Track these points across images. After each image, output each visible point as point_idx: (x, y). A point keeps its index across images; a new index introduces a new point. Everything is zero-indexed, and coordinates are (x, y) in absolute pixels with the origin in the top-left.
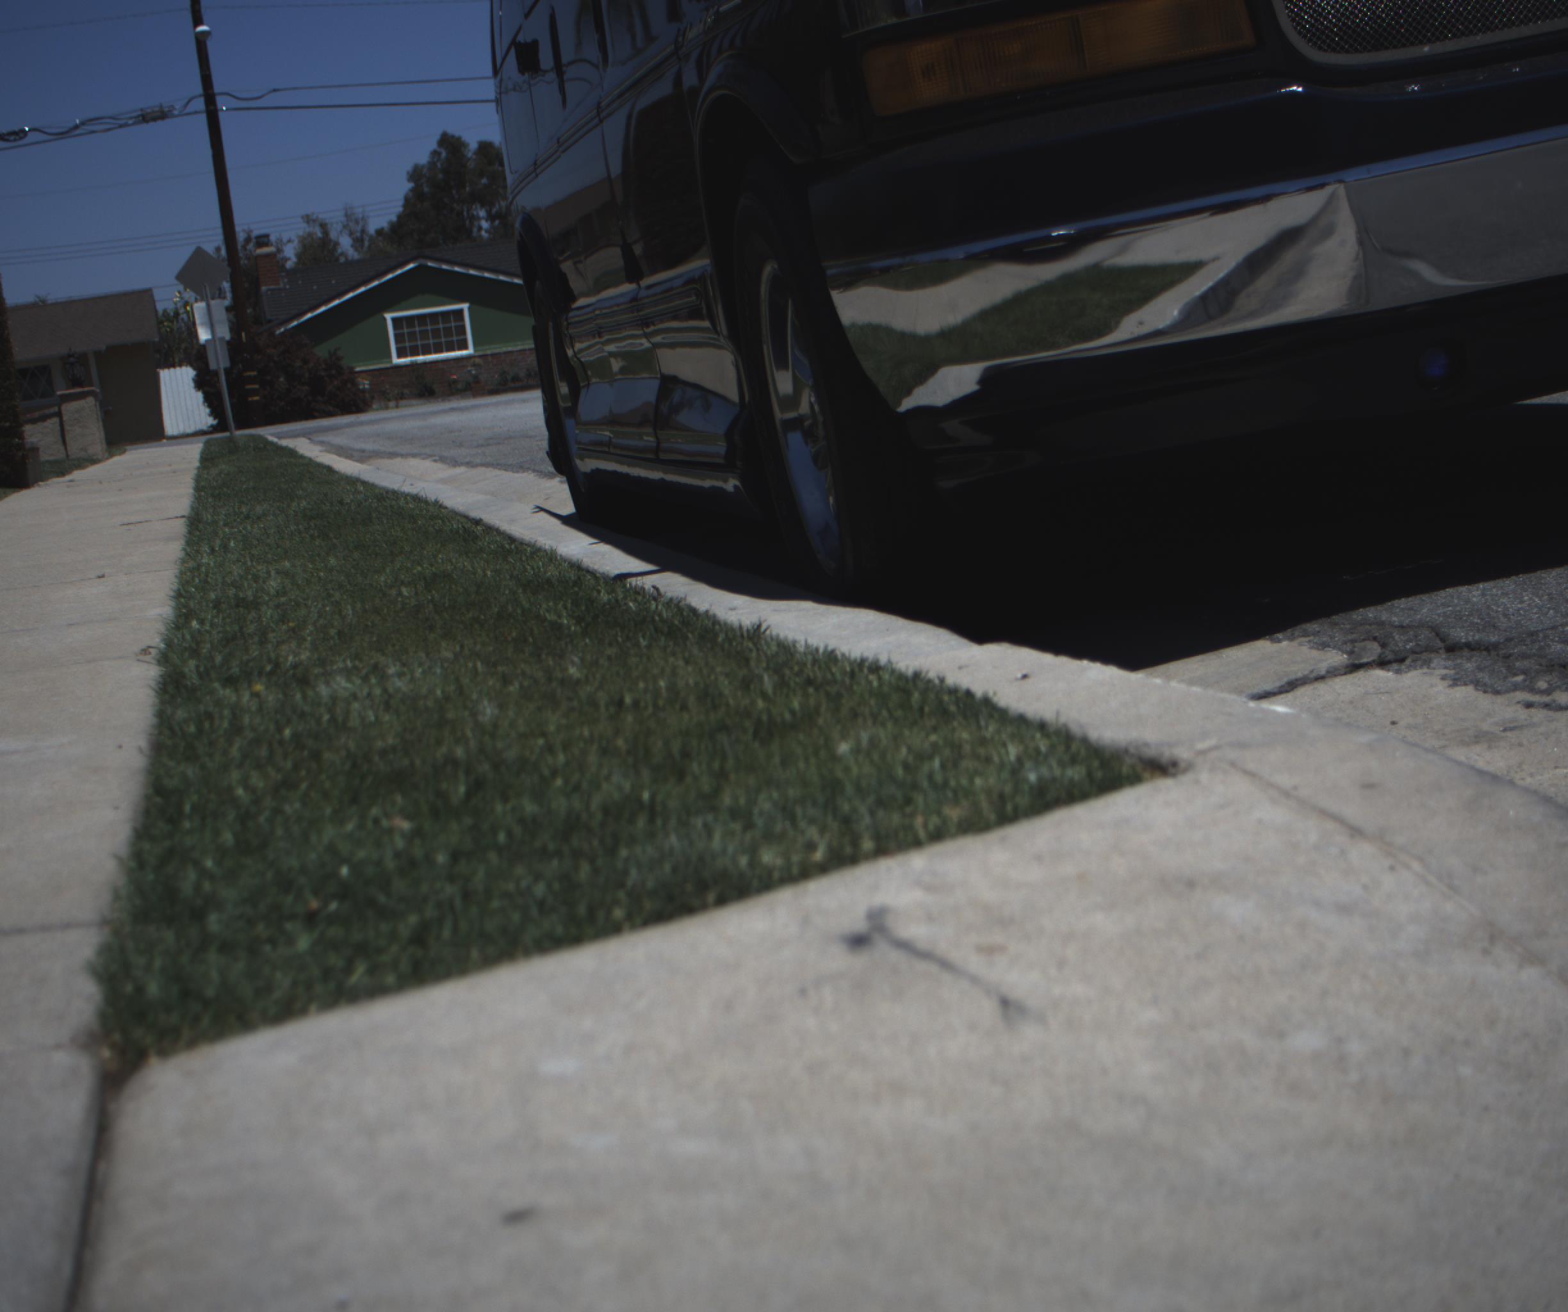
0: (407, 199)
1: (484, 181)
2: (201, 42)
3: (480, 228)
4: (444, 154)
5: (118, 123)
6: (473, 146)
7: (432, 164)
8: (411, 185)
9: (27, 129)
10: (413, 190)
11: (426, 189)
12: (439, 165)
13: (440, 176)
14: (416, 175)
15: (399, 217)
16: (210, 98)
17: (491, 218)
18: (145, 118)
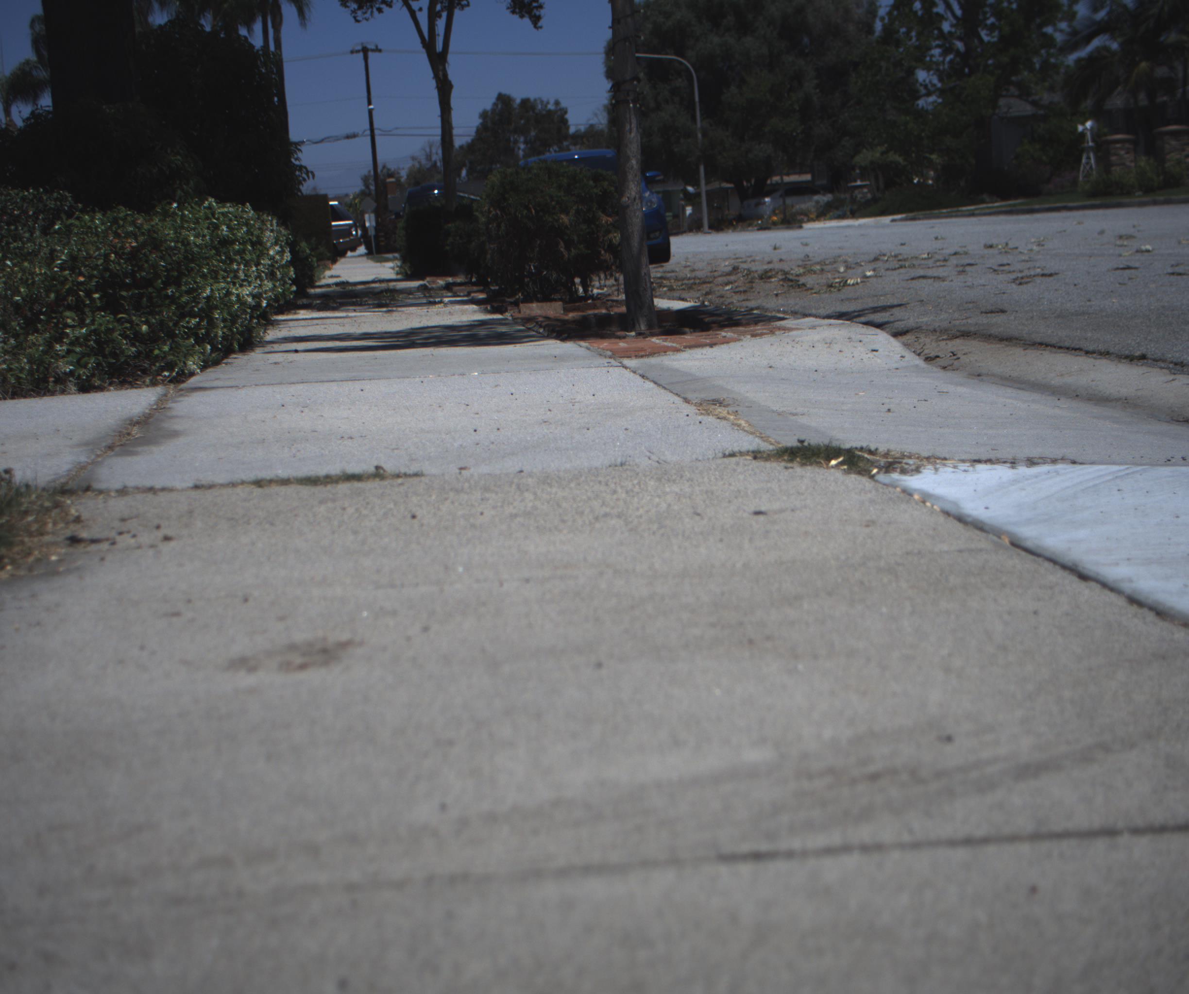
0: (478, 131)
1: (522, 122)
2: (370, 112)
3: (519, 148)
4: (500, 106)
5: (337, 139)
6: (518, 101)
7: (493, 110)
8: (480, 121)
10: (482, 124)
11: (489, 125)
12: (497, 111)
13: (498, 117)
14: (484, 115)
15: (473, 141)
16: (372, 130)
17: (526, 142)
18: (348, 137)
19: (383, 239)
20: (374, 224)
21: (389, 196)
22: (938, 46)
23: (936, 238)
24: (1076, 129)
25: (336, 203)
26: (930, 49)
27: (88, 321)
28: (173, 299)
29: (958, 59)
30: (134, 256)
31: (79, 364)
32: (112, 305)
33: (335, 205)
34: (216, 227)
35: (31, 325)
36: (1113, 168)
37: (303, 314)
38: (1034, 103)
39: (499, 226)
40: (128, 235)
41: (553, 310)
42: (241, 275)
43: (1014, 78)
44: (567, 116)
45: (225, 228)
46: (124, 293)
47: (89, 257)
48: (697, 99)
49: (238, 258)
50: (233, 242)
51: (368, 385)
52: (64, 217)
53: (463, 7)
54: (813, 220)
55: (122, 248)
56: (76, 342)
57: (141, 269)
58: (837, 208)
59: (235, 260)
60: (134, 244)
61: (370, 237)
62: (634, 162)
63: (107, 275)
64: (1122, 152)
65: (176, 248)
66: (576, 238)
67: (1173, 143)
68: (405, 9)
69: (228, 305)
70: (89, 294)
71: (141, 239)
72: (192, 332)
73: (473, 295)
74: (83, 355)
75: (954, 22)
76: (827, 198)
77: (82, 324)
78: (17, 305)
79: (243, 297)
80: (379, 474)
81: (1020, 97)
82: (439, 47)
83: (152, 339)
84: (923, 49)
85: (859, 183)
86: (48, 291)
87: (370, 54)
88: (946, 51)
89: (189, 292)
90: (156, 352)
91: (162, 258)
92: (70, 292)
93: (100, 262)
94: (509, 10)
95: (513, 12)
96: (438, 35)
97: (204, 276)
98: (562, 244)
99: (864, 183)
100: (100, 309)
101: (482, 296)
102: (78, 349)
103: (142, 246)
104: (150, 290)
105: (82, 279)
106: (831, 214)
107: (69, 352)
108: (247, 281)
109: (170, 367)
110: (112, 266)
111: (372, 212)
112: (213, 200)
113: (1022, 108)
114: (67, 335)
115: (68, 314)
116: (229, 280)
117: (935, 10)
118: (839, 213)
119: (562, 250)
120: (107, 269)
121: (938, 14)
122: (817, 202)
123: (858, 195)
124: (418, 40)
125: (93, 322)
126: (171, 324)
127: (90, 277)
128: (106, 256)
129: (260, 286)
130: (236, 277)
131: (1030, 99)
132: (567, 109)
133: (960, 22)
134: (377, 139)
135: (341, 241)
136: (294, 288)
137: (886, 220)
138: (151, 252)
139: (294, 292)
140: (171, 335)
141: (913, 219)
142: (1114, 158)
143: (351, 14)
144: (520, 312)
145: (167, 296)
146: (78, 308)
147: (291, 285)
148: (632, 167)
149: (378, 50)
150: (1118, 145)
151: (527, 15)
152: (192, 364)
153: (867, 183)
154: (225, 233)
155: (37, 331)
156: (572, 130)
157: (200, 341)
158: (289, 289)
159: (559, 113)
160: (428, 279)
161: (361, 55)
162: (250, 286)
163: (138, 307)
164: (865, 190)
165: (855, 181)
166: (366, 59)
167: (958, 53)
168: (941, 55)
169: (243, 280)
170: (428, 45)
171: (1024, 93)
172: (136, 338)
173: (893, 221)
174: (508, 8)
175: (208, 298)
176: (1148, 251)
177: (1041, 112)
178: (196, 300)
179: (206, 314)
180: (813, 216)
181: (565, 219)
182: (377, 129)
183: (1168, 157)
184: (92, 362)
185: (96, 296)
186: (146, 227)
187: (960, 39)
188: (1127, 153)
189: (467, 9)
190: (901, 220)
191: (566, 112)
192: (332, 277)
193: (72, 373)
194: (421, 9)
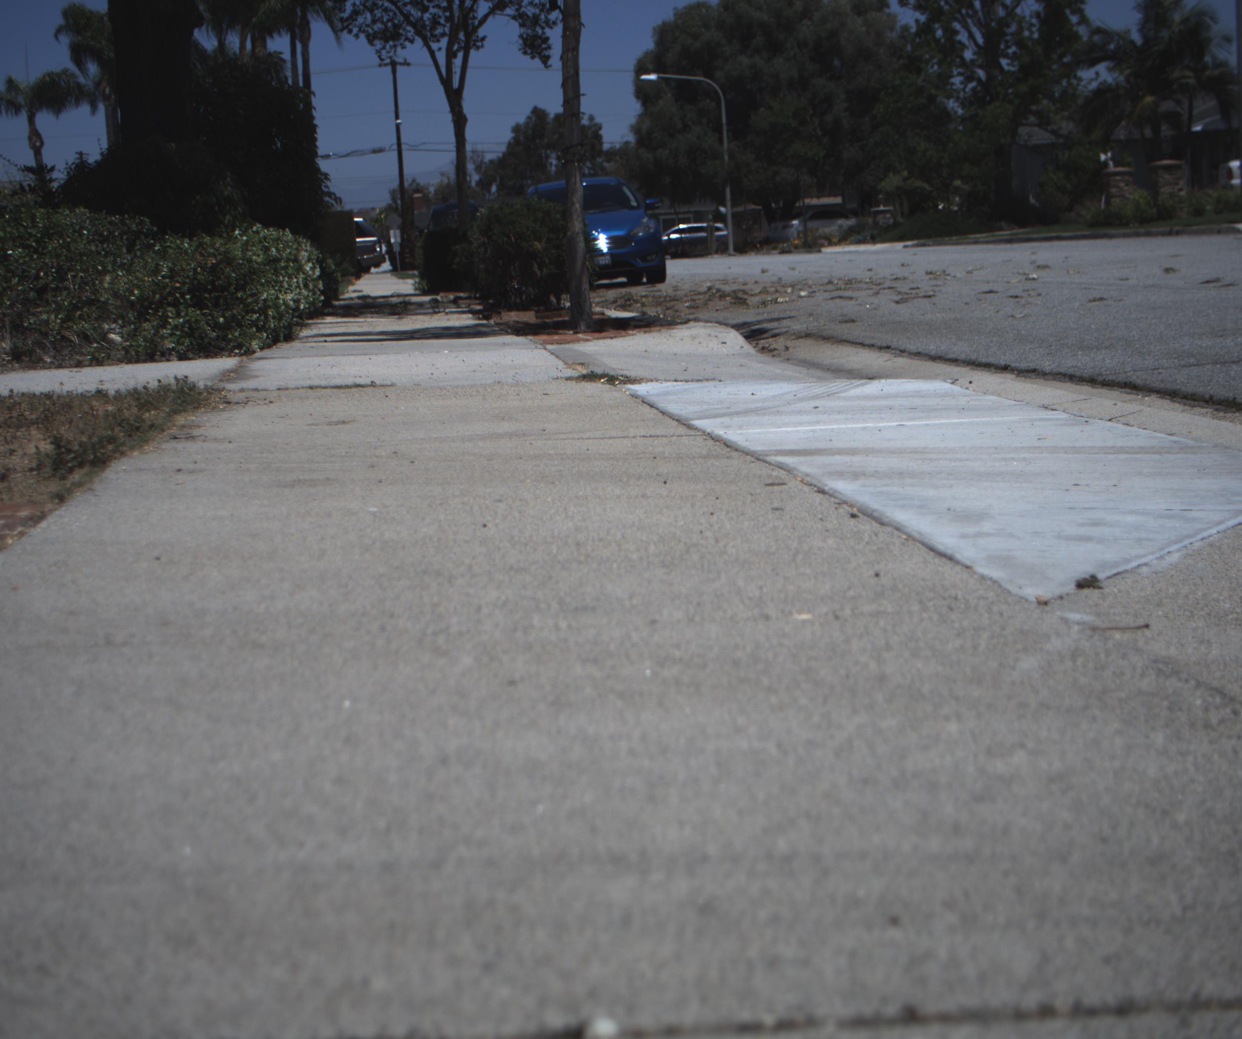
1: (556, 136)
2: (398, 126)
3: (551, 164)
4: (534, 119)
5: (364, 153)
6: (552, 116)
7: (527, 124)
8: (512, 135)
9: (331, 154)
10: (514, 138)
11: (521, 138)
12: (531, 125)
13: (530, 132)
14: (516, 129)
15: (504, 154)
16: (399, 144)
18: (375, 151)
19: (408, 255)
20: (399, 240)
21: (416, 212)
22: (960, 74)
23: (903, 265)
24: (1099, 157)
25: (361, 219)
26: (951, 77)
27: (183, 314)
28: (241, 301)
29: (979, 88)
30: (213, 269)
31: (178, 343)
32: (199, 304)
33: (360, 222)
34: (267, 249)
35: (142, 316)
36: (1113, 200)
37: (329, 319)
38: (1054, 132)
39: (486, 250)
40: (210, 255)
41: (529, 317)
42: (285, 285)
43: (1034, 108)
44: (602, 132)
45: (274, 250)
46: (207, 295)
47: (183, 270)
48: (724, 121)
49: (283, 272)
50: (279, 260)
51: (374, 357)
52: (143, 237)
53: (478, 48)
54: (836, 244)
55: (206, 264)
56: (176, 327)
57: (219, 278)
58: (858, 233)
59: (281, 274)
60: (214, 261)
61: (395, 253)
62: (578, 206)
63: (196, 282)
64: (1122, 185)
65: (243, 264)
66: (547, 261)
67: (1167, 176)
68: (425, 49)
69: (276, 307)
70: (183, 295)
71: (219, 257)
72: (254, 324)
73: (472, 306)
74: (181, 337)
75: (976, 49)
76: (852, 222)
77: (178, 315)
78: (132, 304)
79: (287, 301)
80: (373, 384)
81: (1039, 125)
82: (456, 84)
83: (226, 327)
84: (944, 79)
85: (882, 208)
86: (154, 293)
87: (399, 68)
88: (969, 78)
89: (252, 295)
90: (230, 336)
91: (233, 271)
92: (169, 294)
93: (191, 274)
94: (521, 52)
95: (525, 53)
96: (455, 73)
97: (262, 285)
98: (536, 265)
99: (886, 208)
100: (190, 306)
101: (479, 307)
102: (178, 333)
103: (220, 262)
104: (226, 293)
105: (178, 285)
106: (852, 238)
107: (172, 335)
108: (290, 289)
109: (240, 346)
110: (199, 277)
111: (398, 228)
112: (260, 226)
113: (1040, 137)
114: (170, 324)
115: (170, 309)
116: (277, 288)
117: (959, 38)
118: (860, 237)
119: (536, 270)
120: (195, 279)
121: (960, 42)
122: (841, 226)
123: (880, 219)
124: (437, 77)
125: (187, 315)
126: (240, 317)
127: (184, 284)
128: (195, 270)
129: (300, 294)
130: (282, 286)
131: (1049, 128)
132: (601, 124)
133: (980, 50)
134: (404, 153)
135: (365, 257)
136: (322, 298)
137: (899, 245)
138: (225, 267)
139: (322, 301)
140: (240, 325)
141: (923, 245)
142: (1113, 190)
143: (376, 53)
144: (501, 319)
145: (237, 298)
146: (175, 304)
147: (320, 295)
148: (576, 210)
149: (406, 63)
150: (1118, 178)
151: (537, 55)
152: (255, 345)
153: (891, 208)
154: (274, 253)
155: (148, 320)
156: (606, 147)
157: (259, 330)
158: (318, 299)
159: (593, 129)
160: (442, 294)
161: (389, 68)
162: (292, 293)
163: (216, 305)
164: (888, 215)
165: (879, 206)
166: (394, 72)
167: (979, 80)
168: (962, 83)
169: (287, 289)
170: (446, 82)
171: (1044, 122)
172: (216, 326)
173: (905, 247)
174: (520, 49)
175: (265, 300)
176: (1034, 279)
177: (1061, 141)
178: (257, 302)
179: (263, 311)
180: (835, 240)
181: (538, 245)
182: (405, 144)
183: (1162, 190)
184: (187, 342)
185: (188, 297)
186: (222, 249)
187: (981, 67)
188: (1127, 185)
189: (481, 50)
190: (913, 246)
191: (600, 128)
192: (355, 291)
193: (173, 349)
194: (440, 49)
